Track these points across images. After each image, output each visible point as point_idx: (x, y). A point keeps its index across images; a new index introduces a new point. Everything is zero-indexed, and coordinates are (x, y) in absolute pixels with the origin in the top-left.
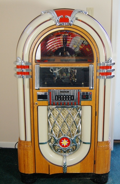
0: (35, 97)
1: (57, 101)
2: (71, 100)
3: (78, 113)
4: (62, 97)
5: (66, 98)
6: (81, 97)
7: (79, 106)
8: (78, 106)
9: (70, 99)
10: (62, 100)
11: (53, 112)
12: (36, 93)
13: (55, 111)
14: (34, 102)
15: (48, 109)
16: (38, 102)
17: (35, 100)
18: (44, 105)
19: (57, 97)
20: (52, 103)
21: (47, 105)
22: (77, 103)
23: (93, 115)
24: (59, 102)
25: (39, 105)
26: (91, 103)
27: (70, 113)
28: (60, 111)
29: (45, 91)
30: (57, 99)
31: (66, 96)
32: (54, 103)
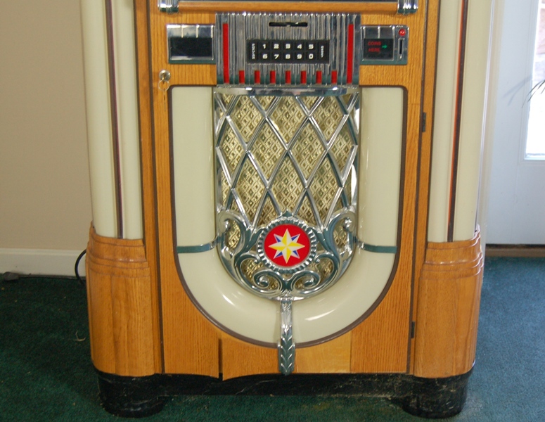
0: (161, 49)
1: (254, 67)
2: (317, 59)
3: (345, 118)
4: (276, 46)
5: (294, 51)
6: (358, 49)
7: (351, 89)
8: (344, 91)
9: (311, 56)
10: (278, 61)
11: (235, 113)
12: (163, 29)
13: (245, 110)
14: (154, 69)
15: (216, 102)
16: (173, 70)
17: (160, 58)
18: (198, 83)
19: (253, 48)
20: (233, 74)
21: (212, 83)
22: (342, 76)
23: (411, 127)
24: (265, 68)
25: (176, 83)
26: (404, 74)
27: (309, 121)
28: (266, 110)
29: (203, 19)
30: (254, 55)
31: (294, 43)
32: (241, 74)
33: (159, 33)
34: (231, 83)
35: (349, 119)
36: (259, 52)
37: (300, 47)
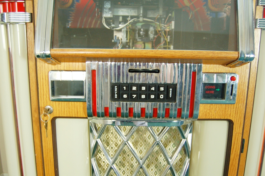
0: (46, 90)
1: (116, 104)
3: (183, 141)
4: (134, 88)
5: (148, 93)
6: (199, 90)
7: (188, 121)
8: (182, 122)
9: (162, 97)
10: (136, 100)
12: (47, 74)
13: (112, 133)
14: (41, 105)
15: (91, 128)
16: (55, 106)
17: (45, 97)
18: (74, 116)
19: (116, 89)
20: (100, 110)
21: (84, 116)
22: (186, 112)
23: (234, 150)
24: (124, 106)
25: (58, 116)
26: (232, 110)
27: (158, 144)
28: (126, 136)
29: (77, 67)
30: (116, 95)
31: (148, 86)
32: (106, 109)
33: (44, 78)
34: (99, 116)
35: (186, 142)
36: (121, 93)
37: (153, 89)
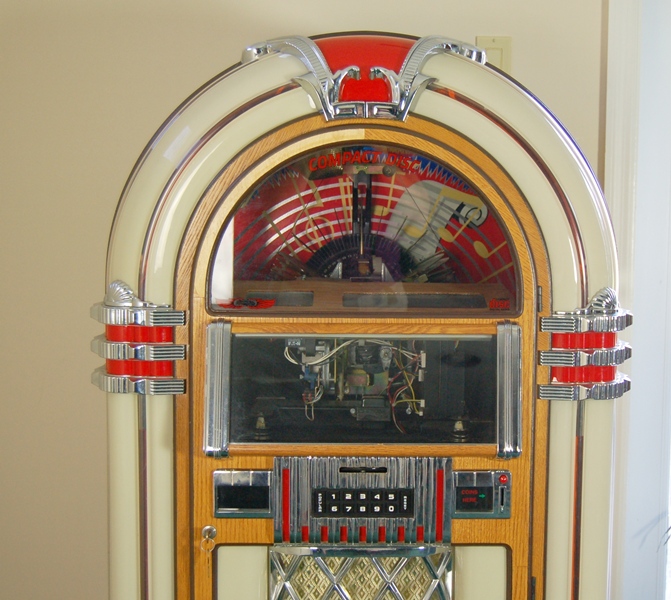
0: (205, 499)
1: (320, 522)
2: (399, 512)
3: (435, 583)
4: (349, 497)
5: (370, 503)
6: (450, 497)
7: (441, 548)
8: (433, 550)
9: (391, 509)
10: (350, 514)
11: (297, 577)
12: (208, 475)
13: (309, 572)
14: (197, 524)
15: (272, 563)
16: (219, 526)
17: (204, 511)
18: (250, 542)
19: (320, 499)
20: (295, 532)
21: (268, 542)
22: (430, 533)
23: (518, 596)
24: (334, 523)
25: (223, 542)
26: (508, 529)
27: (389, 588)
28: (335, 575)
29: (258, 463)
30: (320, 507)
31: (370, 493)
32: (305, 530)
33: (204, 480)
34: (292, 542)
35: (439, 585)
36: (328, 503)
37: (377, 497)
